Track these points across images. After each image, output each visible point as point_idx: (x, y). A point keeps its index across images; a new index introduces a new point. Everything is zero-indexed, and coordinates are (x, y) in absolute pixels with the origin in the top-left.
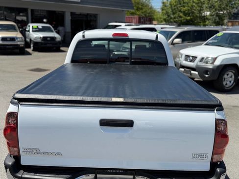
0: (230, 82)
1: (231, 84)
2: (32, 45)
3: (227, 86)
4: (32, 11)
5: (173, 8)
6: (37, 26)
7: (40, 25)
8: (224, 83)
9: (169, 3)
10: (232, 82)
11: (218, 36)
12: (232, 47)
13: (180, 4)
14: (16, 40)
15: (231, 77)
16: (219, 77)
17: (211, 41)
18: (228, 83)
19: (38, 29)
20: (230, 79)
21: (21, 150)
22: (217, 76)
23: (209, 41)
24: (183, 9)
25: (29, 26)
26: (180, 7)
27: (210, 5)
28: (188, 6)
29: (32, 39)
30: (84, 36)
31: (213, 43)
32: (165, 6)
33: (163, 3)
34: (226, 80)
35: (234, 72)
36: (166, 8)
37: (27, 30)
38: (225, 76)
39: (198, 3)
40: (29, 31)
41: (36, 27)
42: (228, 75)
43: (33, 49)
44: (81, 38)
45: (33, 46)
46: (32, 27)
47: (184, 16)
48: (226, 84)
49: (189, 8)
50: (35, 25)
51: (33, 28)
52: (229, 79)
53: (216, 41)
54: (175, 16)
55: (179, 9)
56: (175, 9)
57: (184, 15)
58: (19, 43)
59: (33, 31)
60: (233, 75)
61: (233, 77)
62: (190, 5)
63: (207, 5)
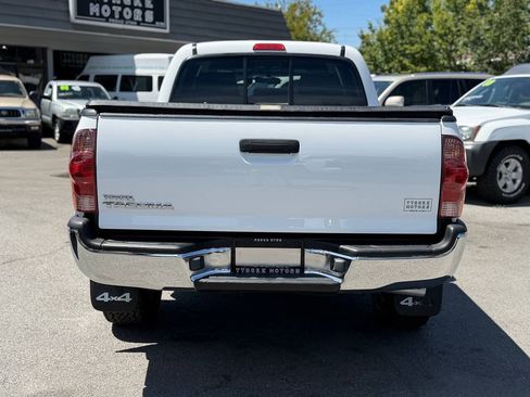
0: (514, 181)
1: (516, 187)
2: (57, 130)
3: (507, 191)
4: (57, 54)
5: (387, 48)
6: (70, 87)
7: (77, 85)
8: (501, 184)
9: (376, 37)
10: (519, 181)
11: (485, 87)
12: (515, 107)
13: (403, 38)
14: (23, 116)
15: (515, 170)
16: (487, 169)
17: (469, 99)
18: (509, 183)
19: (71, 94)
20: (514, 175)
21: (101, 199)
22: (484, 167)
23: (465, 97)
24: (410, 49)
25: (51, 87)
26: (402, 44)
27: (472, 38)
28: (422, 43)
29: (58, 115)
30: (195, 51)
31: (472, 100)
32: (368, 44)
33: (363, 37)
34: (504, 176)
35: (521, 159)
36: (369, 48)
37: (46, 94)
38: (502, 168)
39: (446, 35)
40: (50, 98)
41: (67, 89)
42: (507, 165)
43: (60, 138)
44: (190, 56)
45: (60, 132)
46: (59, 87)
47: (413, 66)
48: (505, 186)
49: (424, 47)
50: (65, 85)
51: (59, 90)
52: (510, 175)
53: (480, 97)
54: (390, 65)
55: (401, 49)
56: (390, 50)
57: (412, 63)
58: (27, 122)
59: (59, 97)
60: (519, 165)
61: (520, 170)
62: (425, 39)
63: (466, 39)
